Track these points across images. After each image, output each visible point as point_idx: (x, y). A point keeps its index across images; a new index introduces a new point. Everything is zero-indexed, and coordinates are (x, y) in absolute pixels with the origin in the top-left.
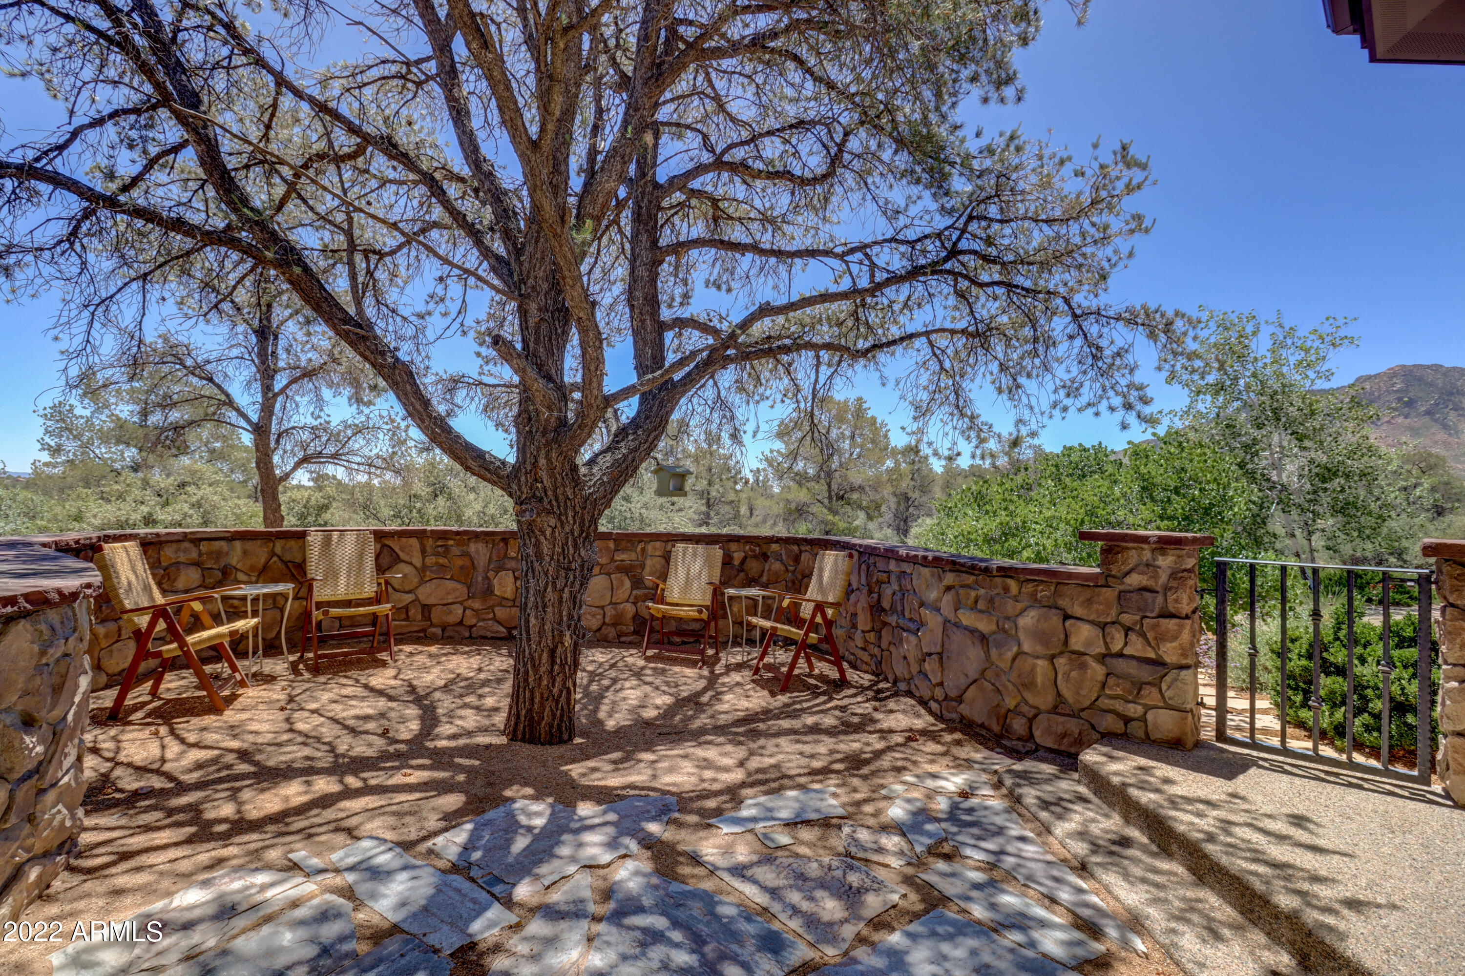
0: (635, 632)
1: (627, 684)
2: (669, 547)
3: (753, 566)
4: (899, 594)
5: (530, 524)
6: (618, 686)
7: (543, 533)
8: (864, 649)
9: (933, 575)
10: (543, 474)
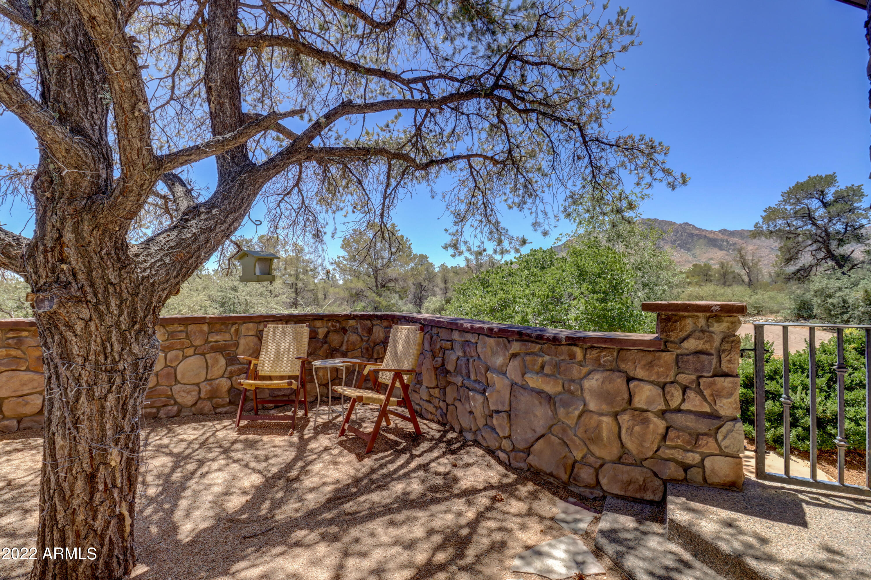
0: (230, 403)
1: (215, 465)
2: (261, 328)
3: (335, 339)
4: (464, 360)
5: (52, 317)
6: (205, 469)
7: (71, 328)
8: (429, 402)
9: (498, 344)
10: (70, 252)
